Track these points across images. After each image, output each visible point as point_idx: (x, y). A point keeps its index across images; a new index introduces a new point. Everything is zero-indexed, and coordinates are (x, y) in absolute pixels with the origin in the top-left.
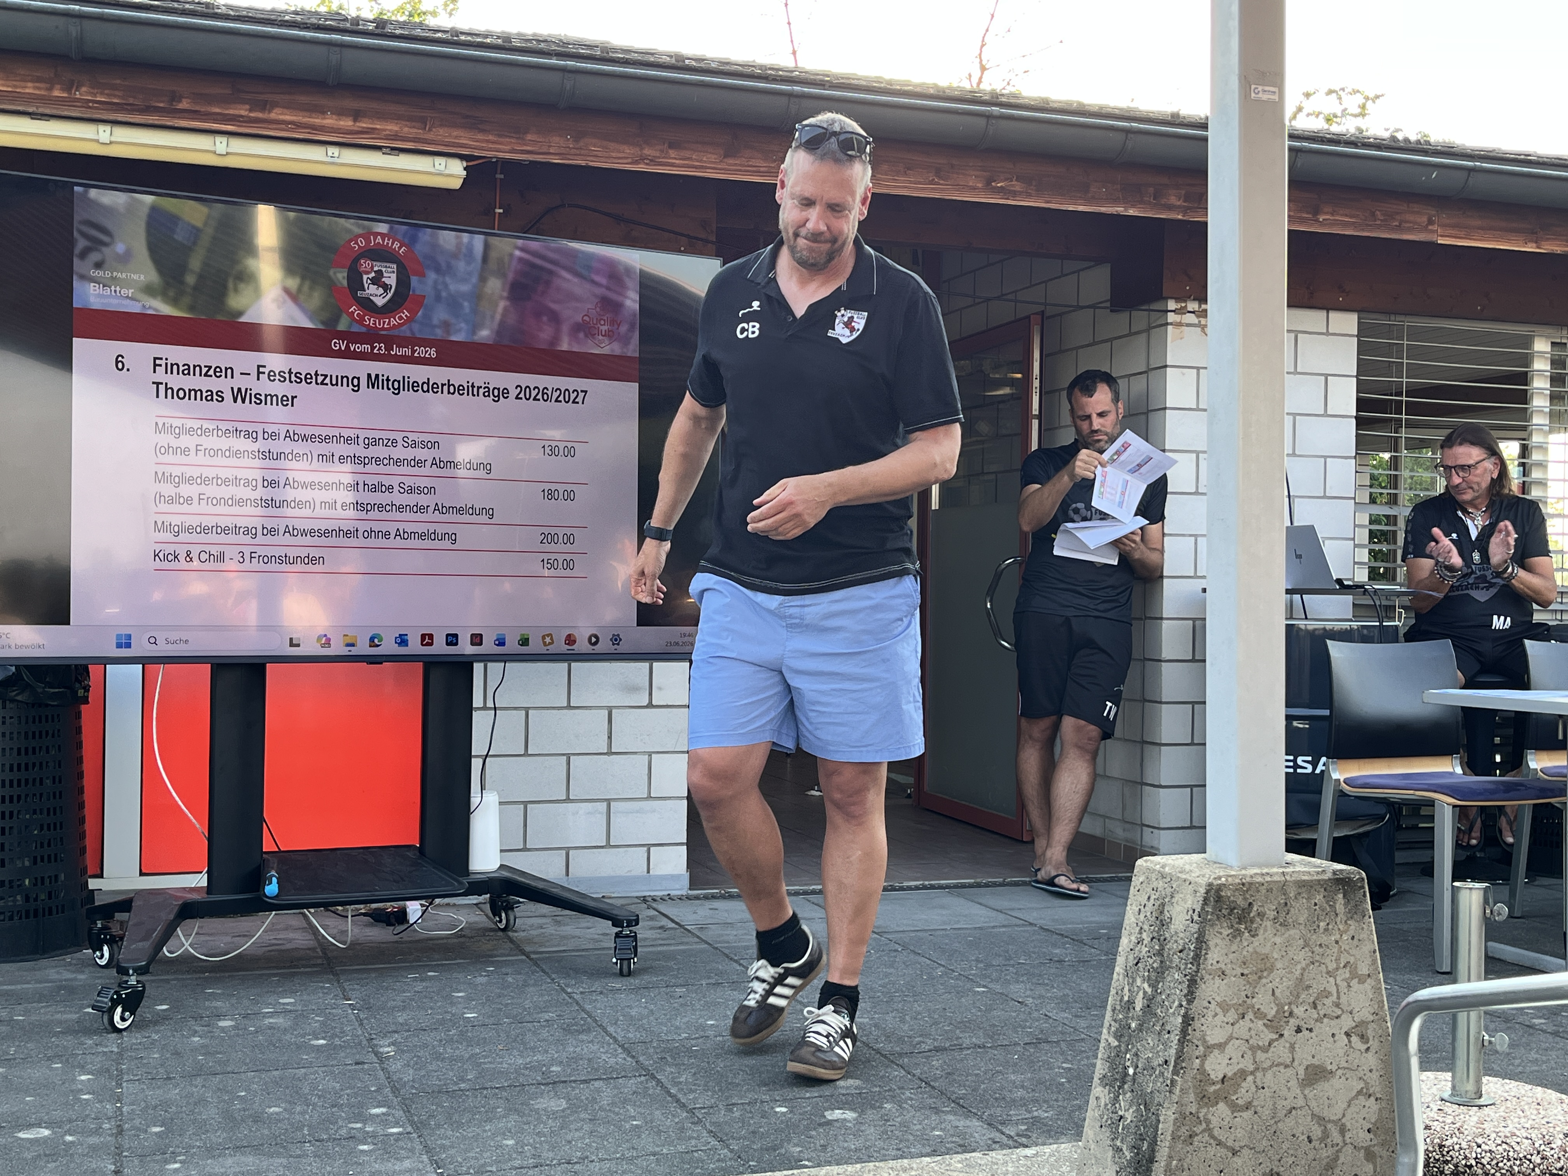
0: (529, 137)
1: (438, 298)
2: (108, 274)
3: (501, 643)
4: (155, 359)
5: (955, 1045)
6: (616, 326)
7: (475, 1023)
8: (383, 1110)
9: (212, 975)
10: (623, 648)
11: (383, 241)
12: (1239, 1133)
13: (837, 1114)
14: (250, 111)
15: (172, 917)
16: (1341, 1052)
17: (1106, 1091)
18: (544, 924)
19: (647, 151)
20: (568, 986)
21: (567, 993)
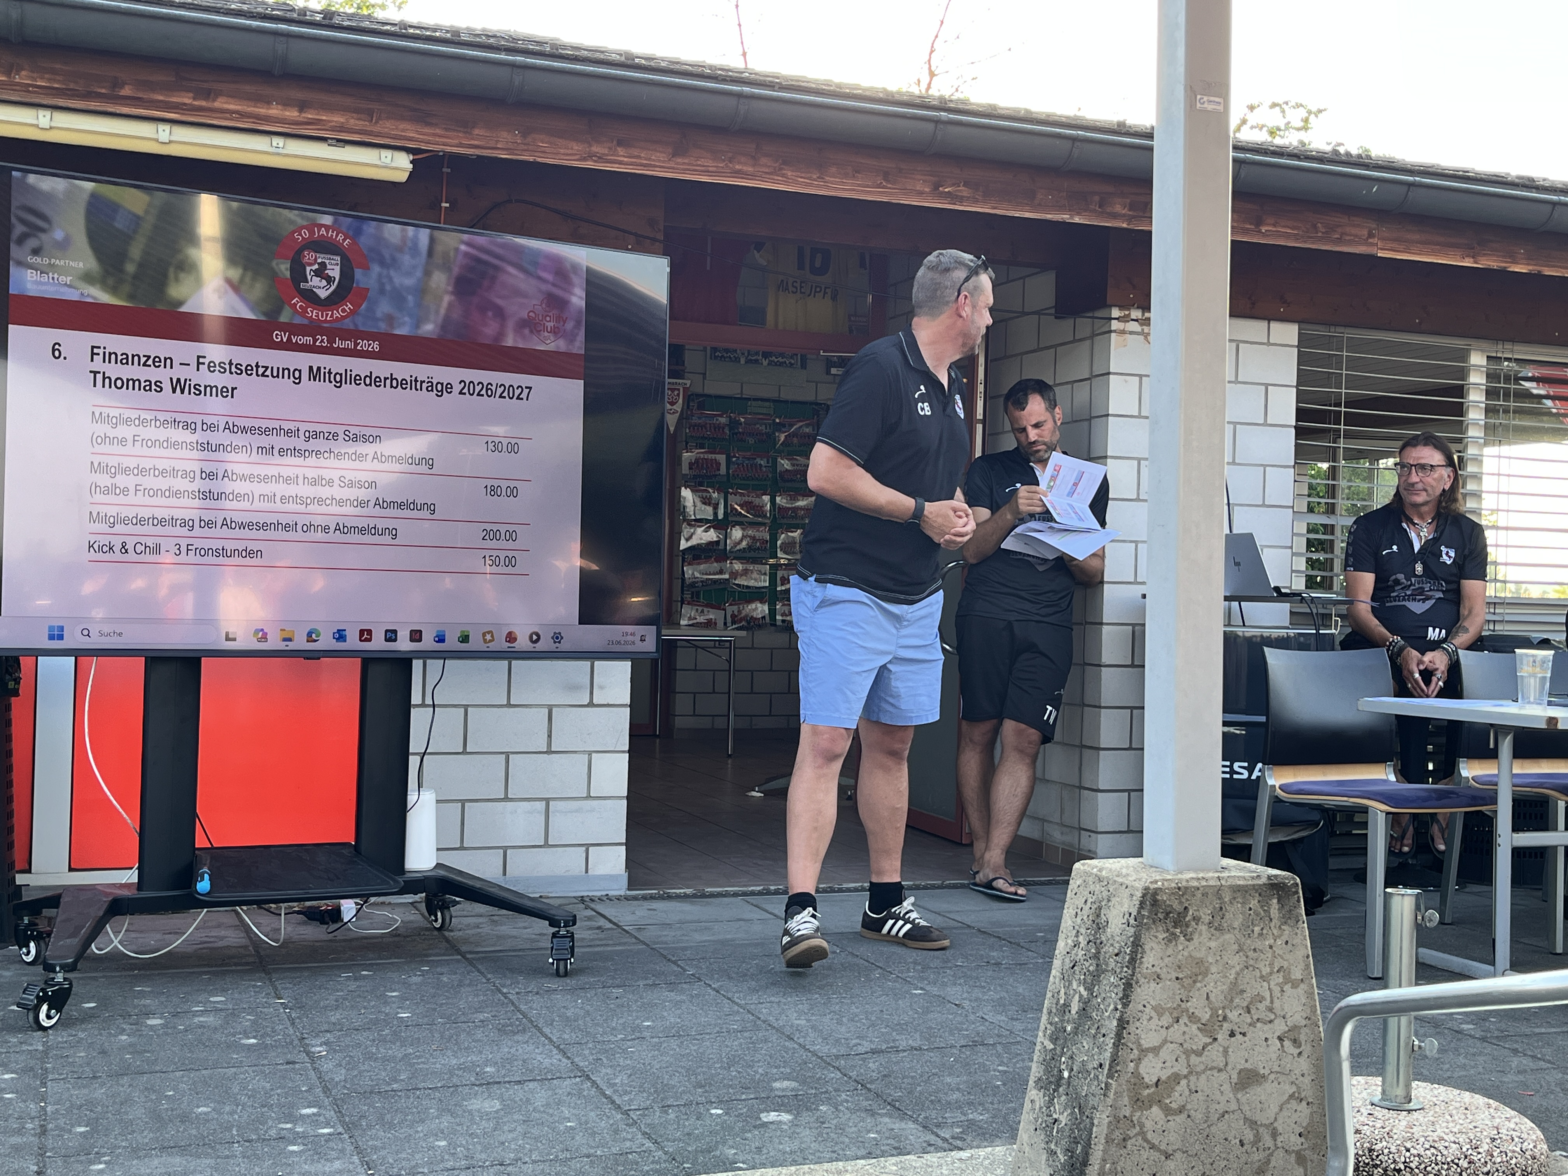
0: (476, 131)
1: (382, 291)
2: (46, 261)
3: (441, 639)
4: (93, 347)
5: (892, 1047)
6: (562, 323)
7: (409, 1023)
8: (315, 1110)
9: (142, 972)
10: (564, 646)
11: (328, 233)
12: (1173, 1137)
13: (773, 1116)
14: (194, 99)
15: (101, 913)
16: (1274, 1056)
17: (1041, 1094)
18: (481, 923)
19: (595, 149)
20: (504, 986)
21: (504, 994)
